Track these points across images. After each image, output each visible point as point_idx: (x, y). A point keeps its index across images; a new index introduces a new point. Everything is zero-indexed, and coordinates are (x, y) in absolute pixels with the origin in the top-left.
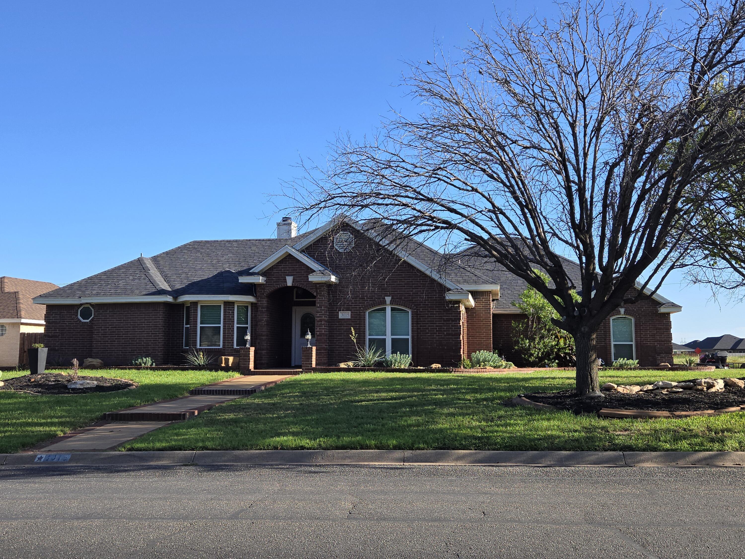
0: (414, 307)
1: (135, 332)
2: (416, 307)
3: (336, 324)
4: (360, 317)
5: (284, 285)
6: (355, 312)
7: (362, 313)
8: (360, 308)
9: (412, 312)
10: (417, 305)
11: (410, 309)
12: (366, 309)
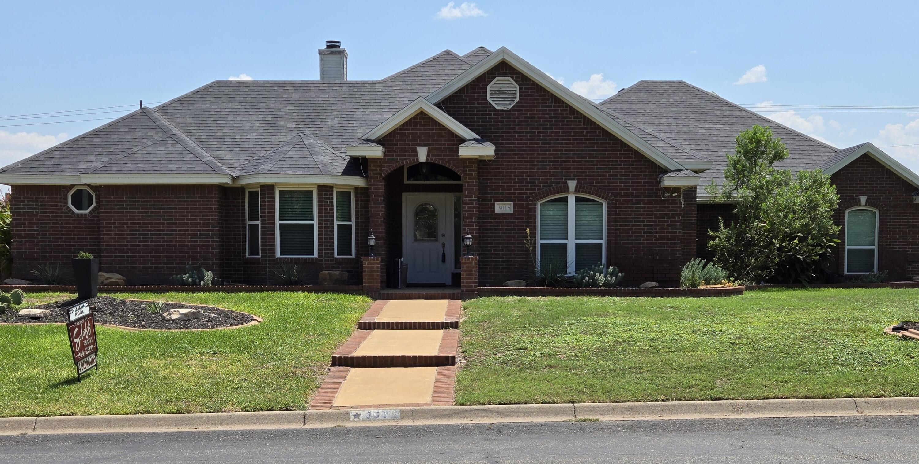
0: (611, 196)
1: (172, 231)
2: (615, 197)
3: (491, 222)
4: (528, 212)
5: (414, 160)
6: (520, 204)
7: (531, 205)
8: (528, 197)
9: (608, 204)
10: (617, 193)
11: (606, 199)
12: (538, 199)
